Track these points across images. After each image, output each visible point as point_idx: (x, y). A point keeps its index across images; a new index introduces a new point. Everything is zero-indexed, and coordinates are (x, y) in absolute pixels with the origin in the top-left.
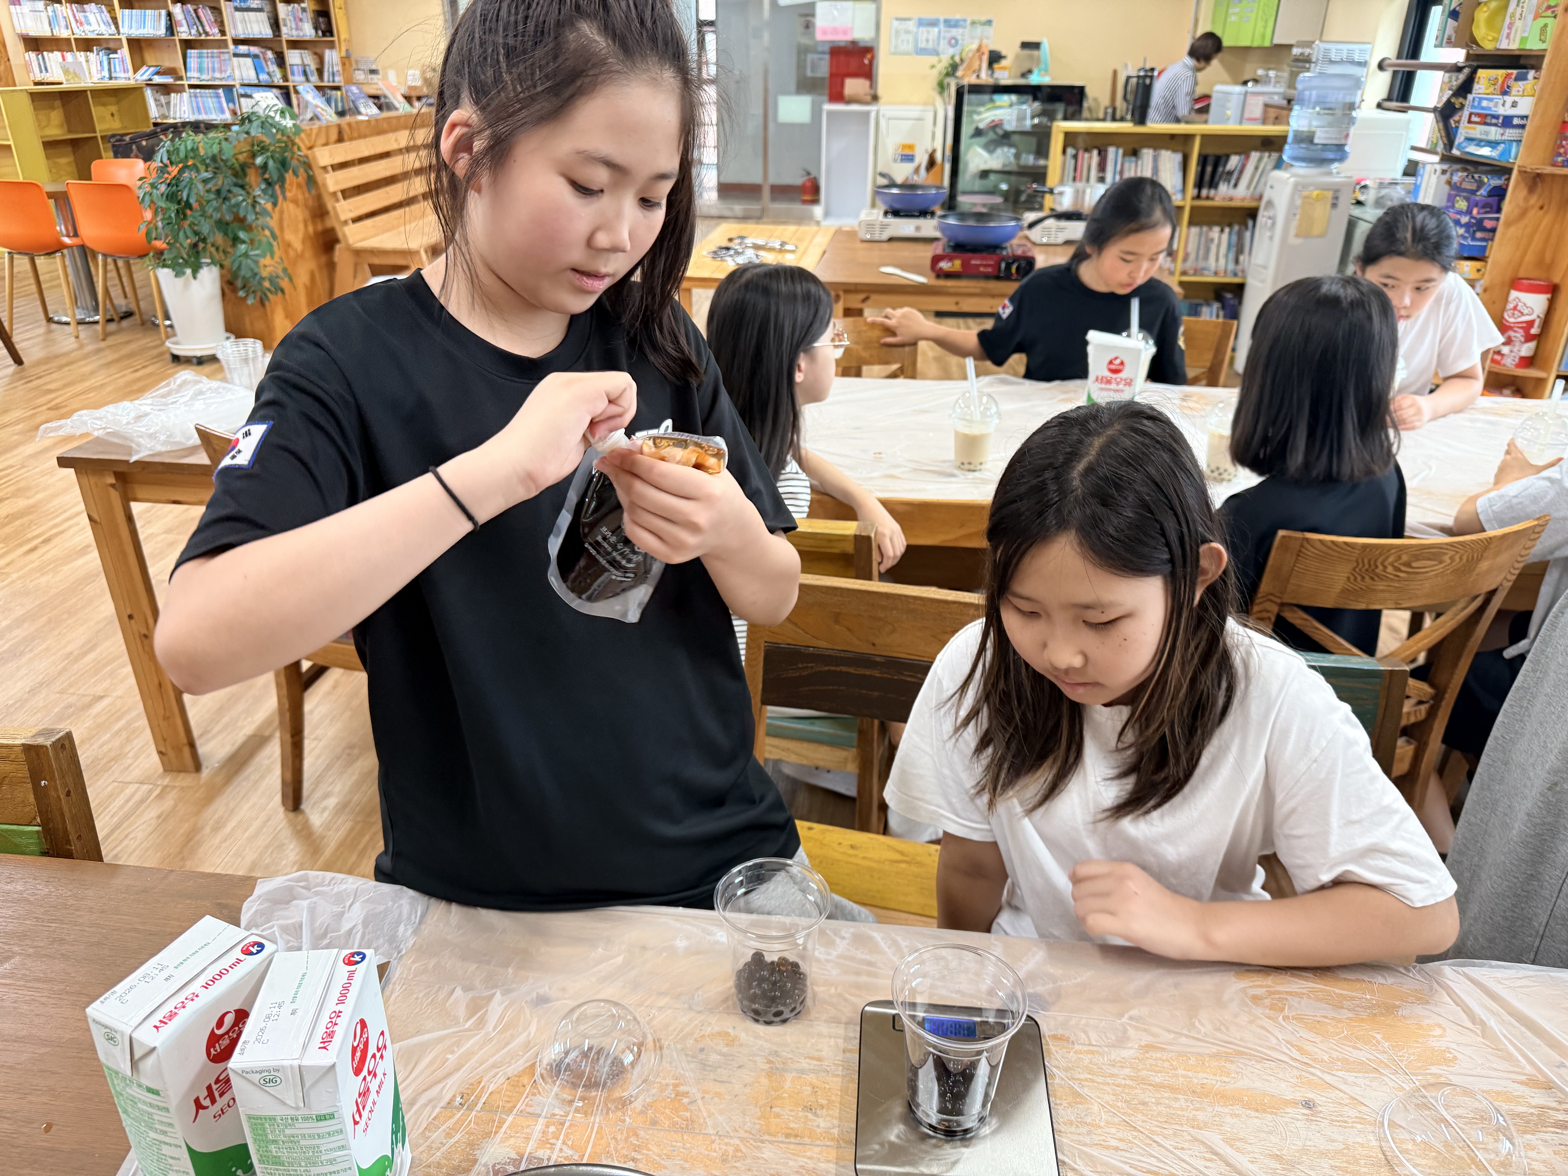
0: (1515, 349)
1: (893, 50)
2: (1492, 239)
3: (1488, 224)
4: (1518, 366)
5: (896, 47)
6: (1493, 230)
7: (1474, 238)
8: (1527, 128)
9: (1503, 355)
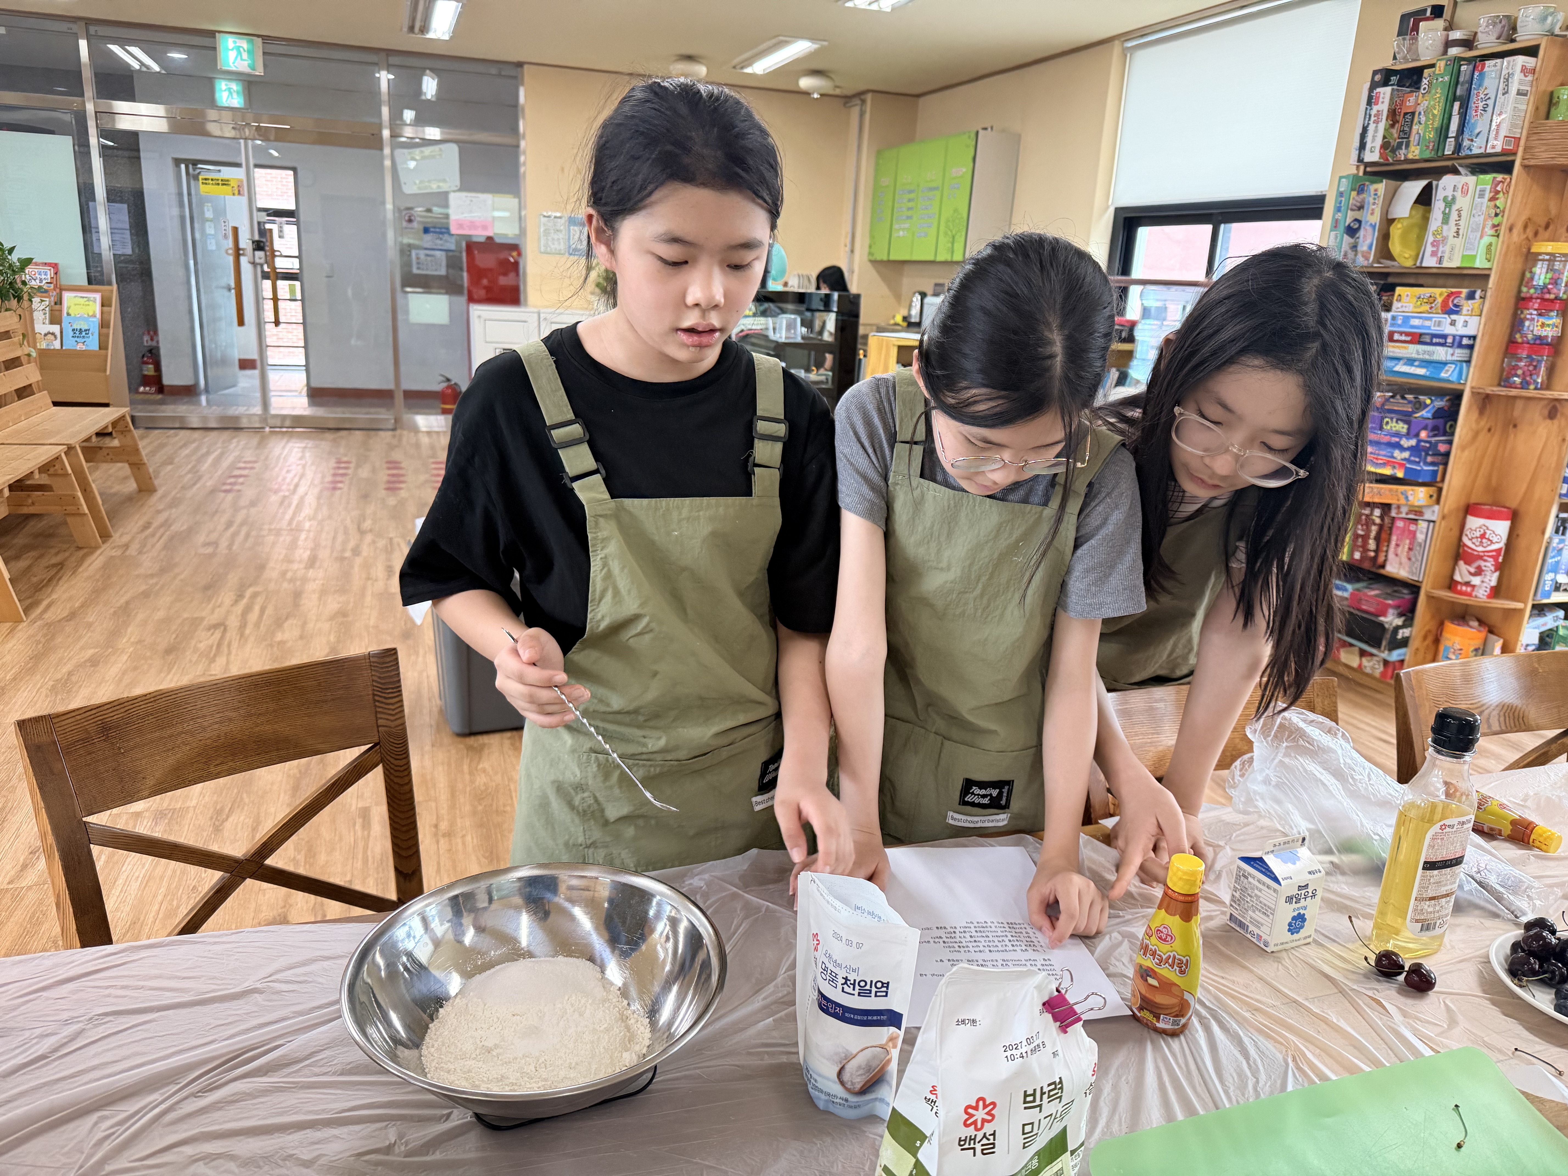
0: (1486, 580)
1: (543, 249)
2: (1446, 464)
3: (1442, 448)
4: (1489, 597)
5: (546, 246)
6: (1447, 454)
7: (1426, 464)
8: (1476, 349)
9: (1474, 586)
